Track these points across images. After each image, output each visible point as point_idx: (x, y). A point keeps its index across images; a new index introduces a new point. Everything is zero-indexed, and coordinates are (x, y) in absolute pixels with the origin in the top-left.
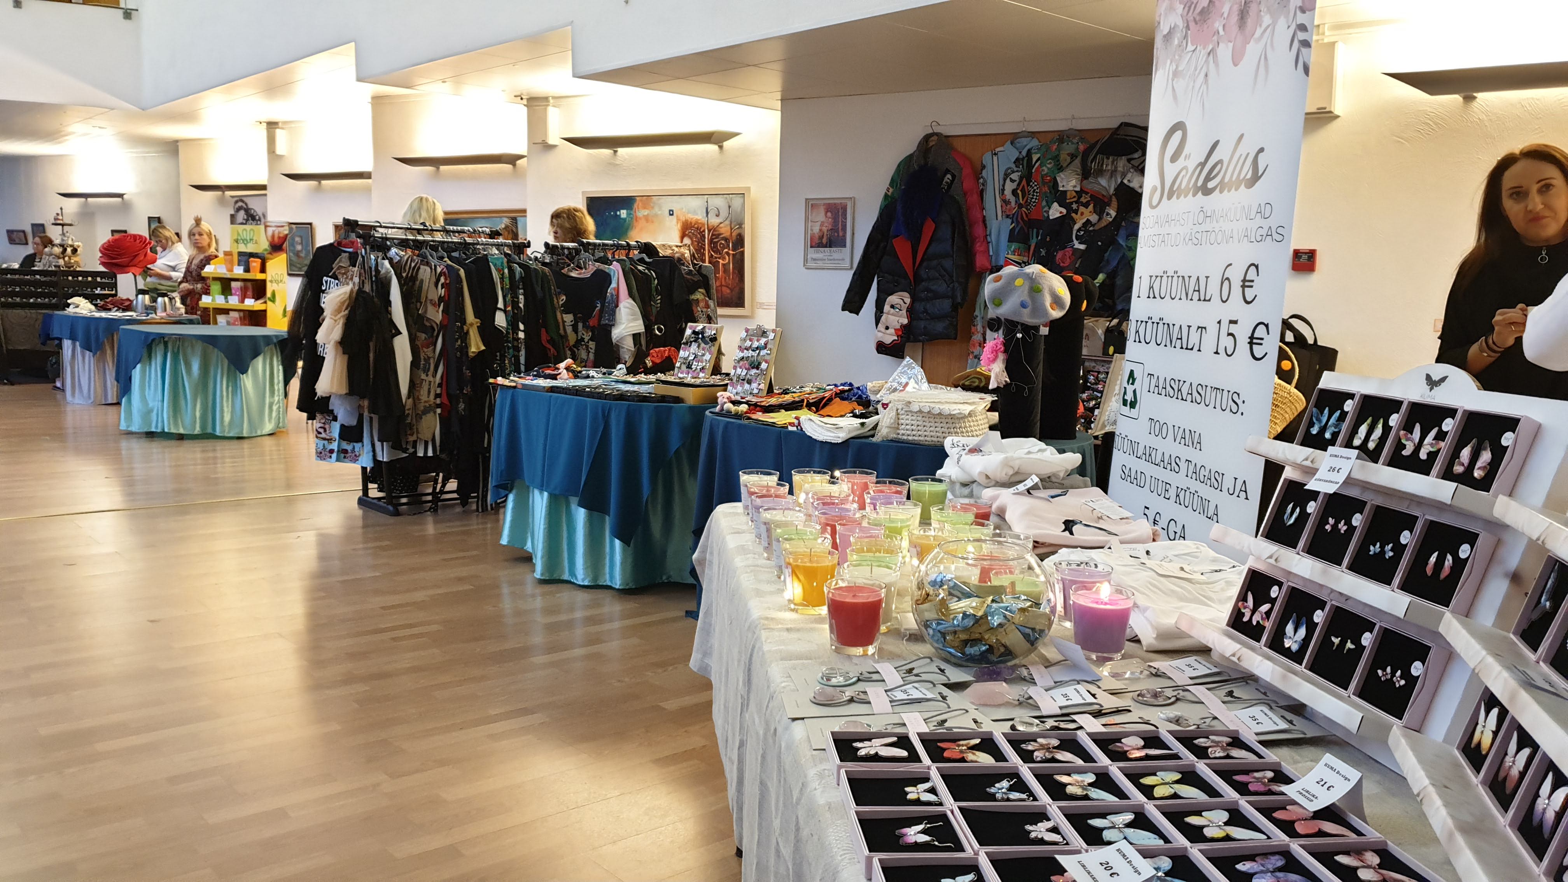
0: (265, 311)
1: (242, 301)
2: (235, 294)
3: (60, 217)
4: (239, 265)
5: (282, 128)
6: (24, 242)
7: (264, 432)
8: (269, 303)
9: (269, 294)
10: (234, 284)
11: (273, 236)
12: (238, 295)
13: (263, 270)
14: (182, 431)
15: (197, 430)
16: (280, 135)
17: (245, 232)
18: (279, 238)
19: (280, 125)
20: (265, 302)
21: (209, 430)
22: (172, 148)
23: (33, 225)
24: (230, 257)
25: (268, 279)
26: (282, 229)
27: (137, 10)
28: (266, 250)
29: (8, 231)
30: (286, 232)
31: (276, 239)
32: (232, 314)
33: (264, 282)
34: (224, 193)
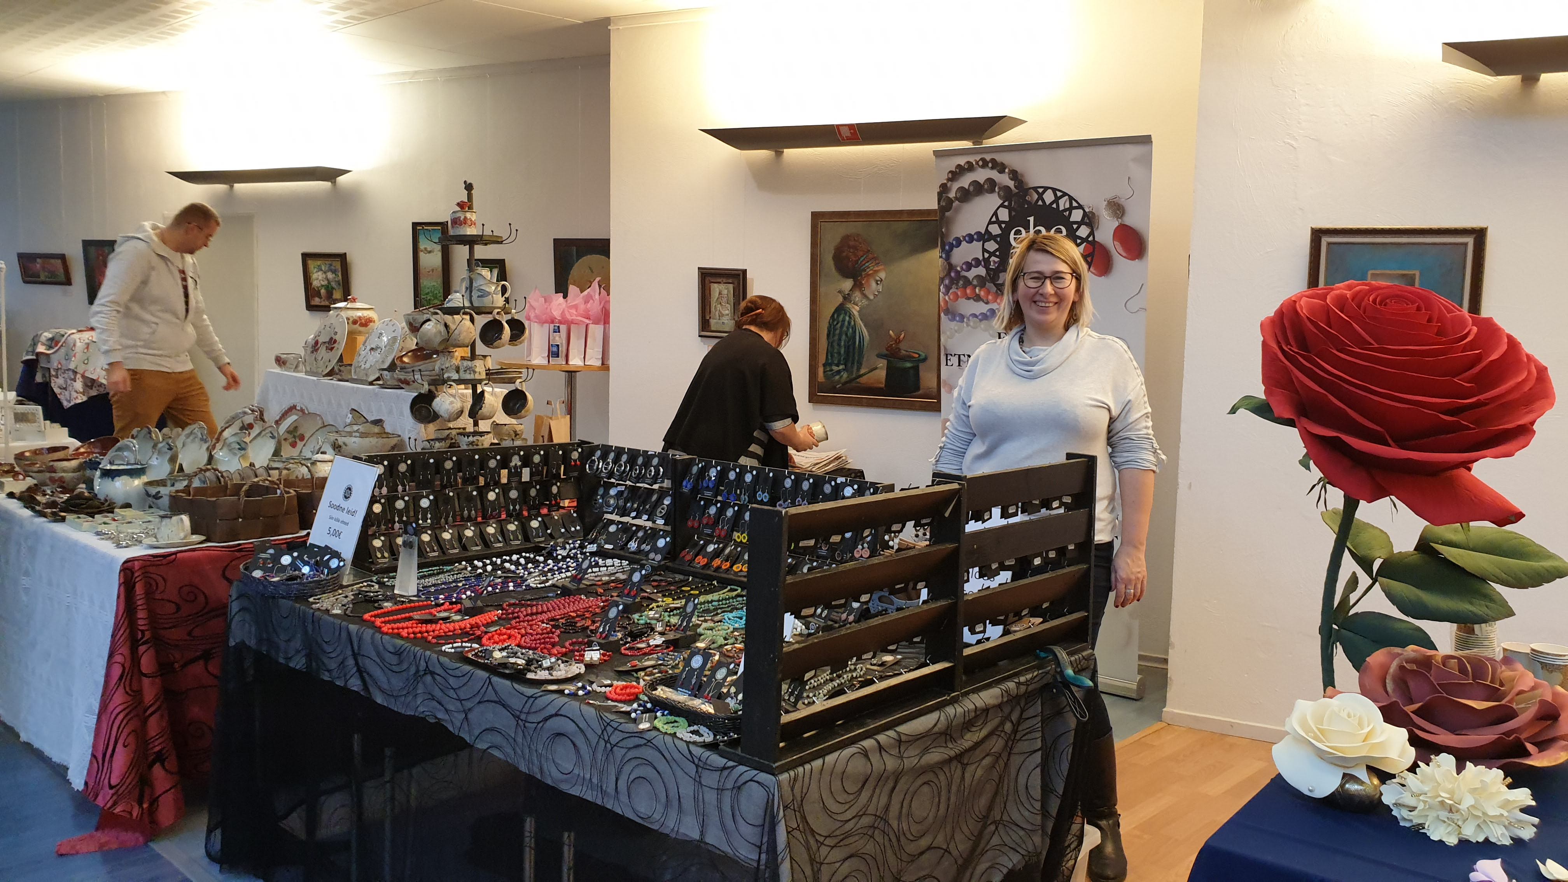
6: (62, 278)
23: (87, 244)
29: (21, 257)
34: (779, 154)
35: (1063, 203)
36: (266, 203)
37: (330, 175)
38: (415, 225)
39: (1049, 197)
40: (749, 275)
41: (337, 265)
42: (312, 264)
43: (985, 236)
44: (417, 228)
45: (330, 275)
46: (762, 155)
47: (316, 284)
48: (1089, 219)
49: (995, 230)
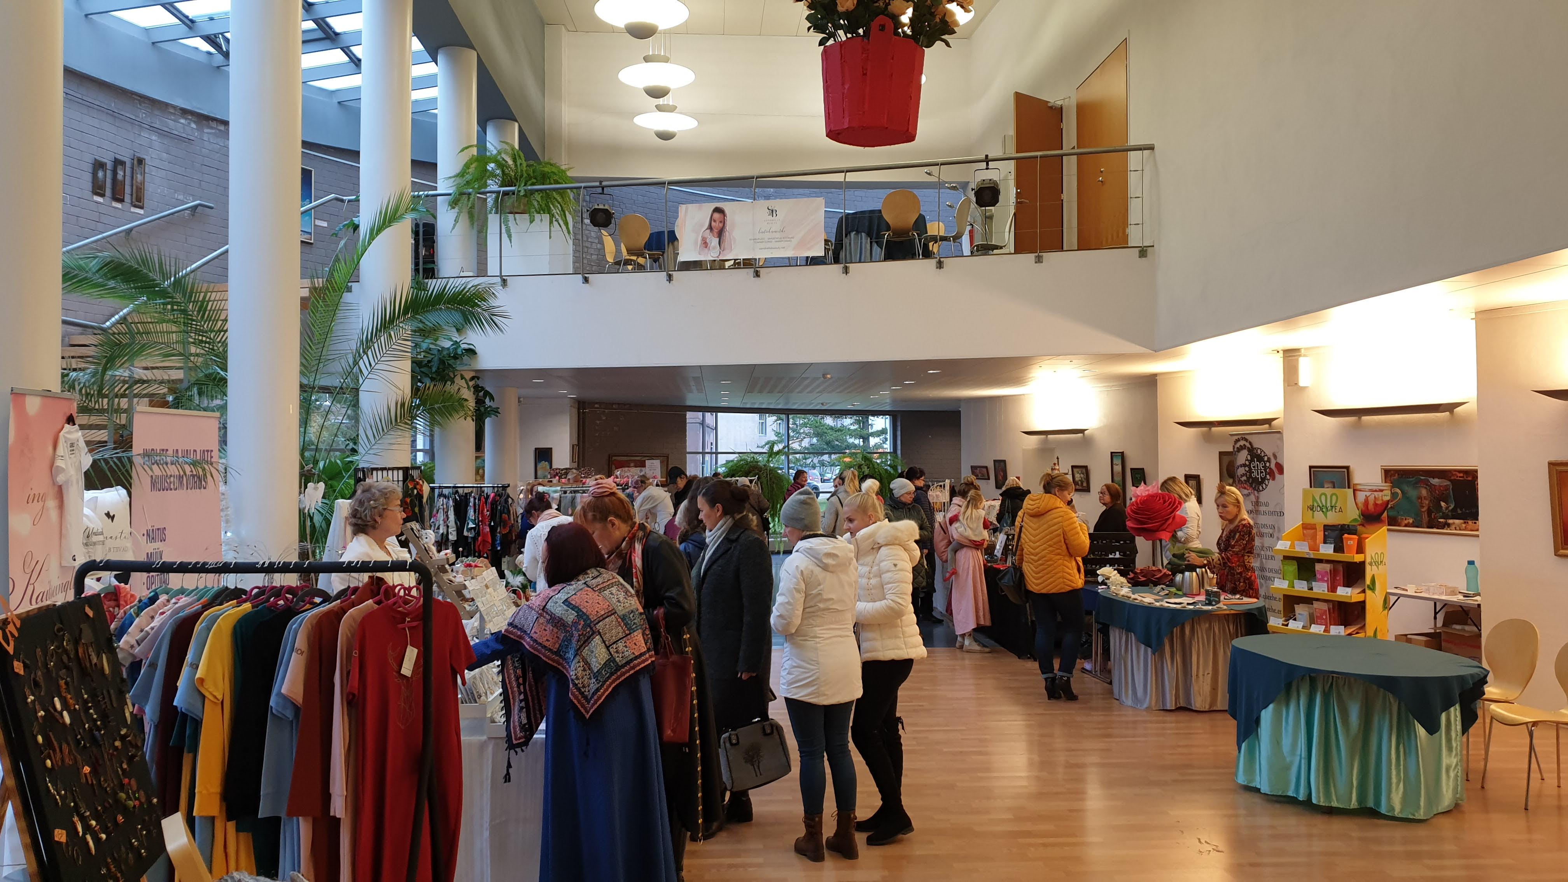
0: (1364, 602)
1: (1333, 589)
2: (1322, 580)
3: (1057, 467)
4: (1325, 542)
5: (1305, 356)
7: (1441, 810)
8: (1368, 592)
9: (1368, 581)
10: (1318, 567)
11: (1366, 502)
12: (1327, 581)
13: (1360, 550)
14: (1335, 804)
15: (1354, 804)
16: (1304, 365)
17: (1323, 497)
18: (1376, 505)
19: (1303, 351)
20: (1364, 591)
21: (1371, 804)
22: (1150, 382)
23: (995, 461)
24: (1312, 531)
25: (1368, 560)
26: (1380, 494)
27: (1153, 246)
28: (1355, 520)
30: (1388, 498)
31: (1371, 506)
32: (1316, 605)
33: (1362, 564)
34: (1210, 429)
35: (1263, 454)
36: (1059, 443)
37: (1082, 431)
38: (1112, 453)
39: (1259, 452)
40: (1201, 477)
41: (1084, 470)
42: (1075, 470)
43: (1244, 465)
44: (1112, 454)
45: (1082, 475)
46: (1204, 429)
47: (1077, 479)
48: (1269, 460)
49: (1247, 463)
